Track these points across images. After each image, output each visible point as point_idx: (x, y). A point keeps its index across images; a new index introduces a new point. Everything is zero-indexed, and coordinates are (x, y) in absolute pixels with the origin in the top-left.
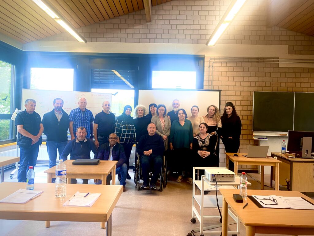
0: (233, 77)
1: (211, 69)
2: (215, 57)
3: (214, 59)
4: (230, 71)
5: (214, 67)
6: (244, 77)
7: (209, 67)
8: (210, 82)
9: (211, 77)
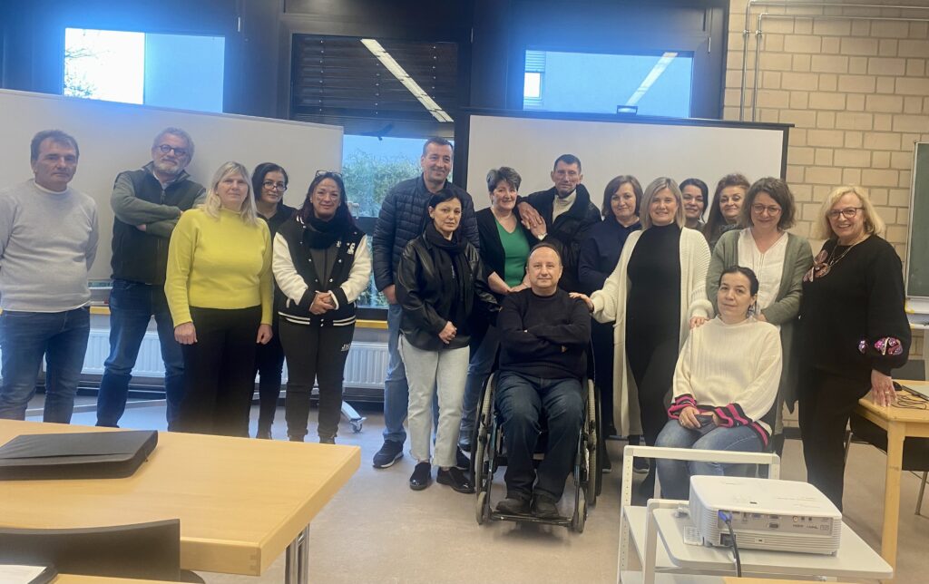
0: (838, 75)
1: (752, 43)
3: (767, 6)
4: (825, 54)
5: (763, 35)
6: (877, 76)
7: (746, 36)
8: (748, 94)
9: (750, 75)
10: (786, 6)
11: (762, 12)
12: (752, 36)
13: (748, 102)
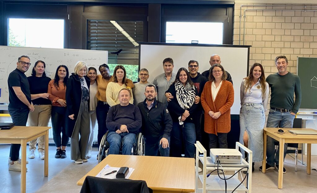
0: (272, 29)
1: (242, 19)
2: (248, 4)
3: (247, 7)
4: (267, 22)
5: (246, 16)
7: (240, 17)
8: (242, 36)
9: (242, 30)
10: (253, 7)
11: (245, 8)
12: (242, 17)
13: (241, 39)
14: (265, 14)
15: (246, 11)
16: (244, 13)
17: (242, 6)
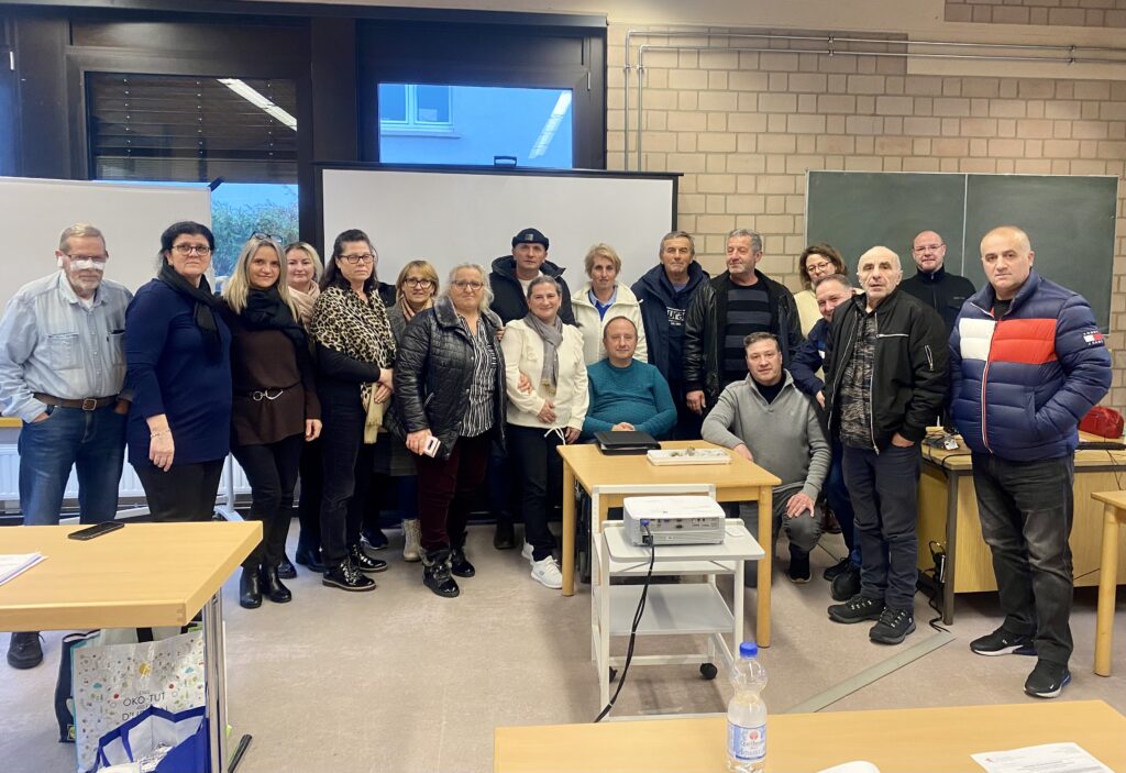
0: (727, 113)
1: (634, 78)
2: (652, 29)
3: (648, 37)
4: (713, 90)
5: (645, 70)
6: (768, 114)
7: (627, 70)
8: (633, 137)
9: (633, 115)
10: (669, 37)
11: (643, 43)
12: (634, 71)
13: (632, 145)
14: (706, 62)
15: (646, 51)
16: (640, 57)
17: (633, 35)
